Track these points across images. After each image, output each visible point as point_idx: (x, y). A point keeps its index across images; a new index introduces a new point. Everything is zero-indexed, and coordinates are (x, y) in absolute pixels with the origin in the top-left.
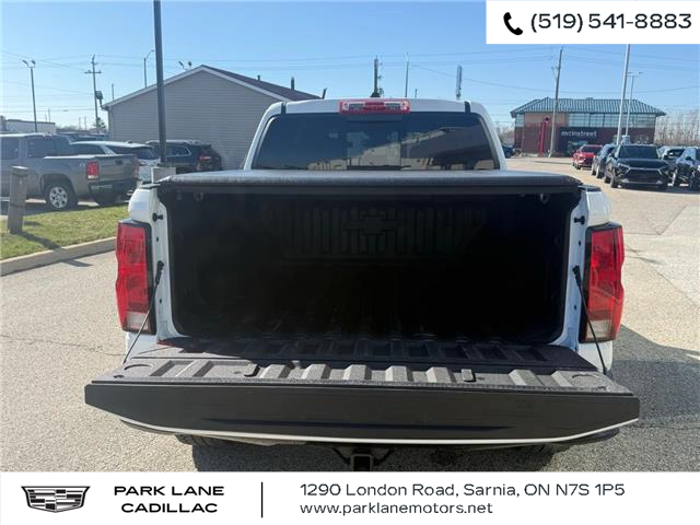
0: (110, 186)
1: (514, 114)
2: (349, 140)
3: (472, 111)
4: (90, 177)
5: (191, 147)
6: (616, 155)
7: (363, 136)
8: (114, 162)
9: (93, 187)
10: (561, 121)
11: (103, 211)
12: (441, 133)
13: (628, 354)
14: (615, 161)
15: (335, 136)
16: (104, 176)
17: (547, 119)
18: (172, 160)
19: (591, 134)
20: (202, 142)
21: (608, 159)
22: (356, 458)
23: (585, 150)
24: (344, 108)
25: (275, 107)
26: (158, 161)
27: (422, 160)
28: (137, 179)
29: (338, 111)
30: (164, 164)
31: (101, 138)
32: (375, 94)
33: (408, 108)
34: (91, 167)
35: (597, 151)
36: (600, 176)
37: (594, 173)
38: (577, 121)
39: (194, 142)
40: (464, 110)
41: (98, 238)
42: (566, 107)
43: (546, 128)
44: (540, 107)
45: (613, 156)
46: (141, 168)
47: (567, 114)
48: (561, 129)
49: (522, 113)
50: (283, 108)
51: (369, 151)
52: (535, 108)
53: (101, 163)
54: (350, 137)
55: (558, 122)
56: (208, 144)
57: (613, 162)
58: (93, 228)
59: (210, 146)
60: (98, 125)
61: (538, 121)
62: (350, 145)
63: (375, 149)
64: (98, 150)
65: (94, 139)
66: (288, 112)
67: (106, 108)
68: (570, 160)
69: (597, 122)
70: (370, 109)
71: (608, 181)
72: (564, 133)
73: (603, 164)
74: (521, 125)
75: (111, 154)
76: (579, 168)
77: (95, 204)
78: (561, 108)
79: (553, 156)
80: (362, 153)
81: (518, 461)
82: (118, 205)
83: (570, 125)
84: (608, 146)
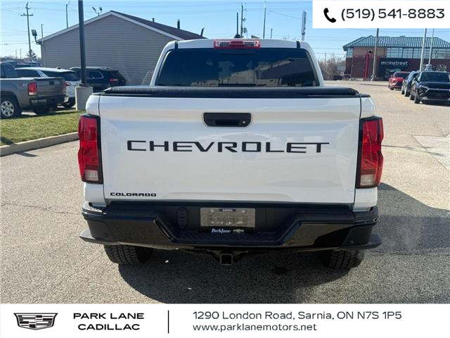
0: (45, 101)
1: (345, 48)
2: (220, 66)
3: (301, 47)
4: (30, 94)
5: (103, 72)
6: (419, 79)
7: (229, 64)
8: (48, 83)
9: (32, 101)
10: (381, 54)
11: (42, 118)
12: (289, 62)
13: (408, 213)
14: (418, 84)
15: (211, 64)
16: (41, 93)
17: (370, 52)
18: (90, 82)
19: (404, 63)
20: (111, 68)
21: (413, 82)
22: (223, 256)
23: (398, 75)
24: (217, 45)
25: (171, 44)
26: (80, 82)
27: (274, 80)
28: (65, 96)
29: (212, 47)
30: (84, 84)
31: (34, 65)
32: (237, 36)
33: (259, 45)
34: (32, 85)
35: (405, 76)
36: (407, 95)
37: (403, 93)
38: (392, 54)
39: (105, 68)
40: (296, 47)
41: (40, 137)
42: (385, 43)
43: (368, 58)
44: (365, 43)
45: (416, 80)
46: (67, 87)
47: (385, 48)
48: (380, 59)
49: (352, 47)
50: (176, 45)
51: (235, 74)
52: (361, 44)
53: (39, 84)
54: (221, 64)
55: (378, 54)
56: (116, 69)
57: (417, 85)
58: (36, 130)
59: (118, 71)
60: (31, 55)
61: (363, 53)
62: (221, 70)
63: (240, 73)
64: (35, 74)
65: (29, 66)
66: (179, 48)
67: (39, 42)
68: (386, 83)
69: (408, 55)
70: (233, 46)
71: (412, 99)
72: (383, 63)
73: (410, 86)
74: (351, 57)
75: (44, 77)
76: (392, 89)
77: (34, 114)
78: (381, 43)
79: (375, 80)
80: (230, 75)
81: (327, 273)
82: (52, 114)
83: (388, 57)
84: (414, 72)
